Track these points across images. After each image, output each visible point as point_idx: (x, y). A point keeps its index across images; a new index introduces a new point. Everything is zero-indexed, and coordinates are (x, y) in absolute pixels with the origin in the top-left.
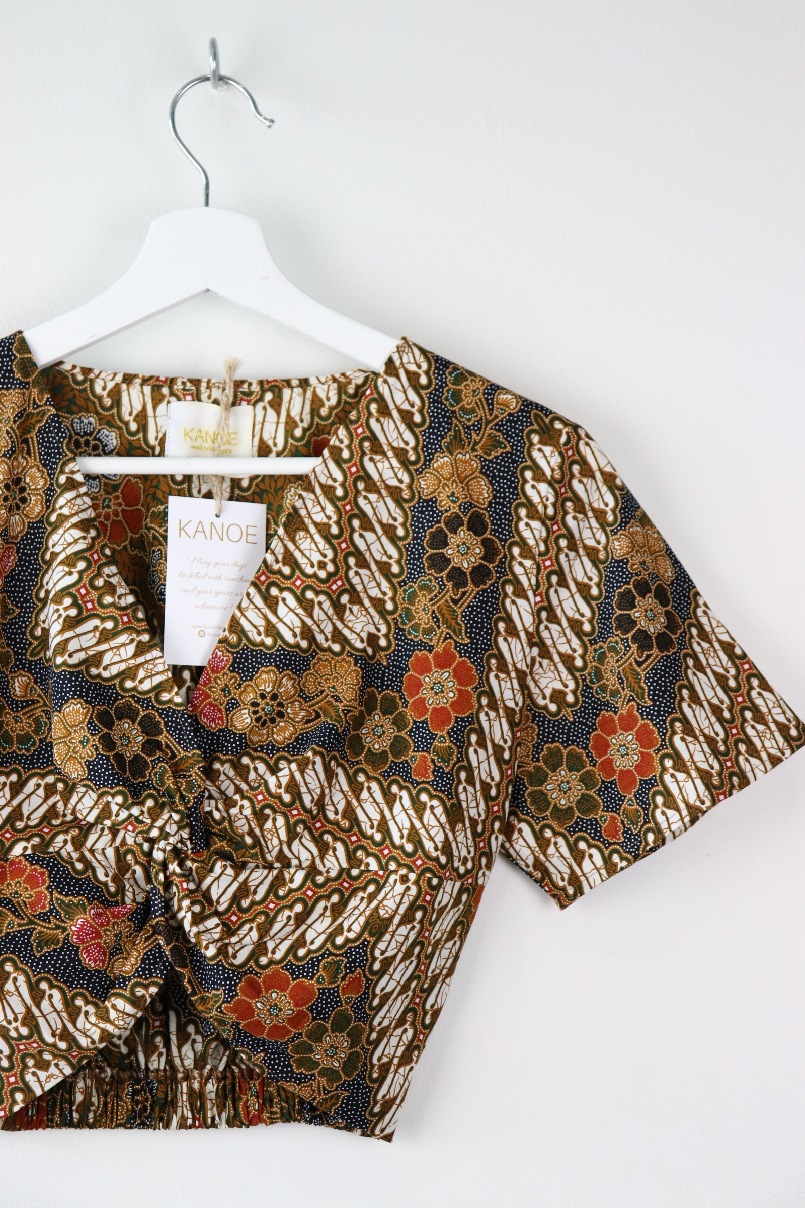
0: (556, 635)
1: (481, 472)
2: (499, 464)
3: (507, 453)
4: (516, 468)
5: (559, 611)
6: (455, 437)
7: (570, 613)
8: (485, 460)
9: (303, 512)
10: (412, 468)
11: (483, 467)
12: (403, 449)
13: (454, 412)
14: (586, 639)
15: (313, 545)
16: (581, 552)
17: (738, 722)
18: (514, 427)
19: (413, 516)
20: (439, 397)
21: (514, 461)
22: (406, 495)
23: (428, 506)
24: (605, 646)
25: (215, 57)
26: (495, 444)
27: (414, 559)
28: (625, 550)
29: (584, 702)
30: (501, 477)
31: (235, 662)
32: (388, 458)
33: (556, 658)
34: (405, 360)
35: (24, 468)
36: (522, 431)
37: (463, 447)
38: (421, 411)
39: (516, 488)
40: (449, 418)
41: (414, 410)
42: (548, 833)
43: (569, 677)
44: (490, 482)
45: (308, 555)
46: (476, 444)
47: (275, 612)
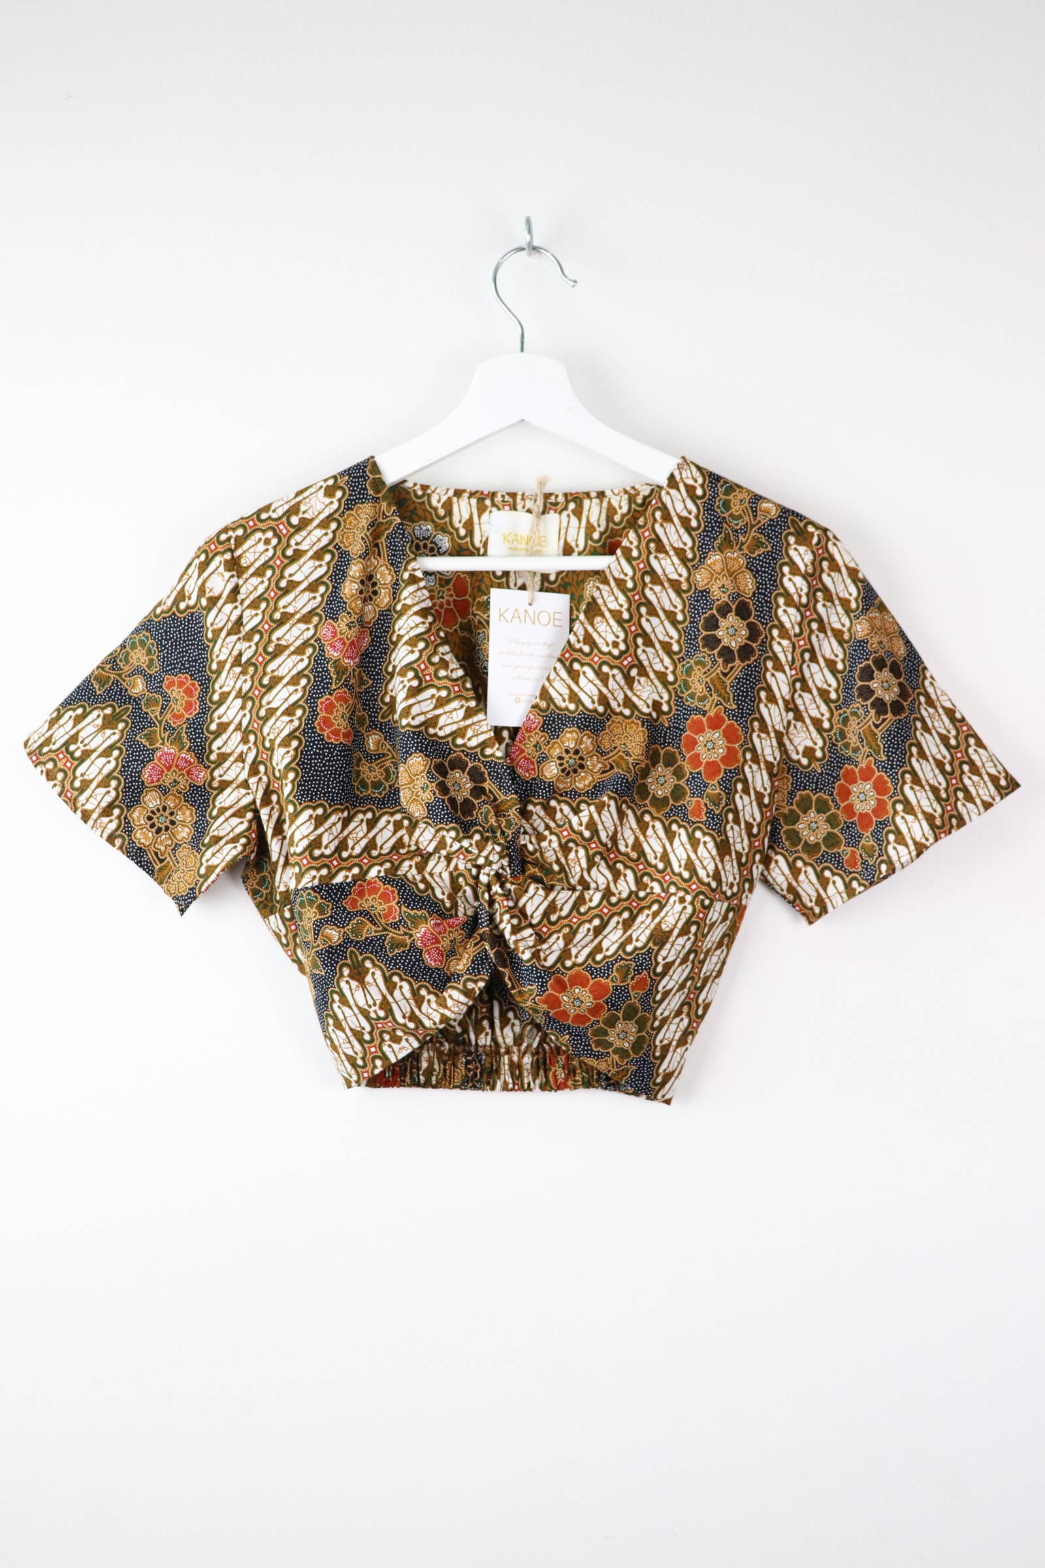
0: (807, 702)
1: (747, 568)
2: (762, 561)
3: (768, 552)
4: (776, 564)
5: (810, 683)
6: (725, 539)
7: (820, 684)
8: (750, 558)
9: (600, 601)
10: (689, 564)
11: (748, 563)
12: (682, 549)
13: (724, 518)
14: (832, 705)
15: (608, 628)
16: (829, 633)
17: (957, 774)
18: (774, 531)
19: (690, 604)
20: (712, 505)
21: (774, 558)
22: (684, 586)
23: (703, 595)
24: (848, 711)
25: (530, 231)
26: (759, 544)
27: (691, 639)
28: (866, 632)
29: (830, 757)
30: (763, 572)
31: (544, 723)
32: (670, 557)
33: (808, 721)
34: (684, 476)
35: (375, 567)
36: (781, 533)
37: (732, 547)
38: (697, 517)
39: (775, 581)
40: (720, 523)
41: (692, 517)
42: (799, 864)
43: (818, 737)
44: (754, 576)
45: (604, 636)
46: (743, 544)
47: (577, 683)
